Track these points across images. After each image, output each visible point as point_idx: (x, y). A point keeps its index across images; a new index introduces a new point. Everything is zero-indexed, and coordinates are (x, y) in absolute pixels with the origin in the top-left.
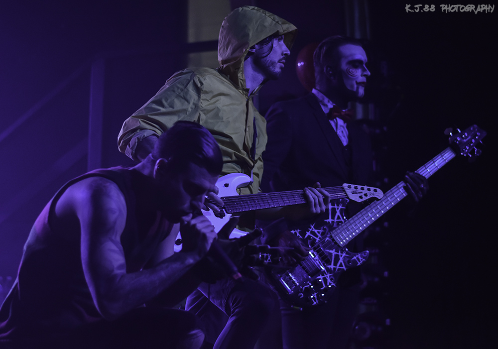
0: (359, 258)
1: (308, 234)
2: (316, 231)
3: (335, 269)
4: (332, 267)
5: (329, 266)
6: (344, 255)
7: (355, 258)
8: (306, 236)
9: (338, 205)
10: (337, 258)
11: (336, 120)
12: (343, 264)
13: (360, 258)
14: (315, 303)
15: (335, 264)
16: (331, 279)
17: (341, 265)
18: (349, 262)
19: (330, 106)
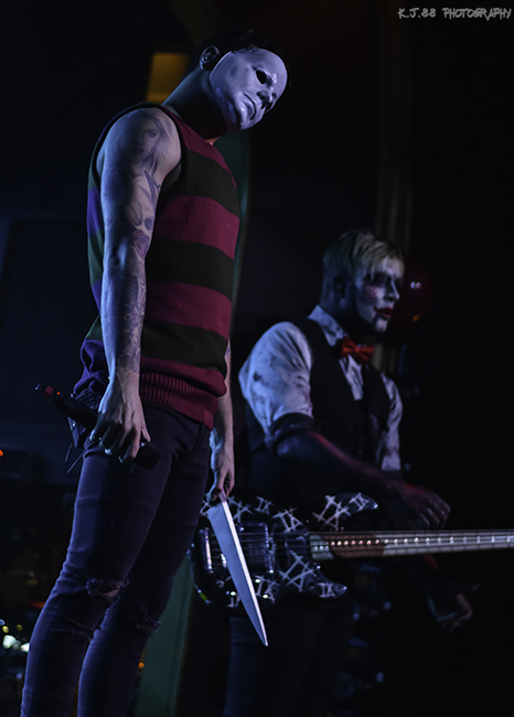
0: (328, 589)
1: (281, 515)
2: (293, 519)
3: (287, 581)
4: (285, 575)
5: (281, 573)
6: (311, 571)
7: (323, 585)
8: (276, 516)
9: (343, 506)
10: (299, 569)
11: (348, 360)
12: (302, 582)
13: (330, 589)
14: (232, 605)
15: (291, 575)
16: (273, 591)
17: (298, 581)
18: (311, 584)
19: (339, 335)
